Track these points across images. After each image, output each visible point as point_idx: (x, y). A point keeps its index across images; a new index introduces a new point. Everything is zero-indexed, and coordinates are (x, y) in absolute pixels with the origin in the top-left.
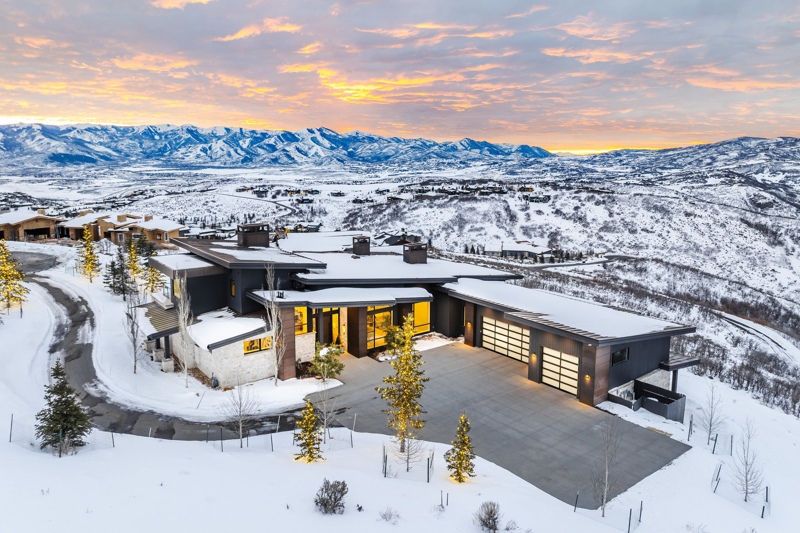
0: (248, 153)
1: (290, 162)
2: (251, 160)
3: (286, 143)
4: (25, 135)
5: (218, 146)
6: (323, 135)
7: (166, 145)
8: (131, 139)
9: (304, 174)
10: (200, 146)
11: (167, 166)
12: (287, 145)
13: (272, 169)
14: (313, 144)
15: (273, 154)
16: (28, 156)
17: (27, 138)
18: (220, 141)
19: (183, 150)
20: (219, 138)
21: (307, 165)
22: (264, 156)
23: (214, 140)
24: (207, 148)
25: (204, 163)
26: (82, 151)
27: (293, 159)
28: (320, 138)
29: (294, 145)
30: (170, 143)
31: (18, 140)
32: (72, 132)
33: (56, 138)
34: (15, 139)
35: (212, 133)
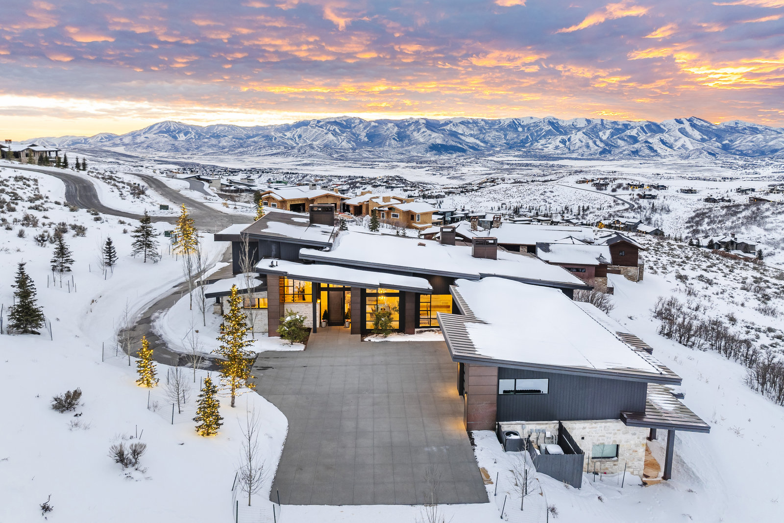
0: (607, 144)
1: (652, 154)
2: (610, 152)
3: (649, 134)
4: (413, 128)
5: (577, 138)
6: (693, 126)
7: (527, 136)
8: (497, 131)
9: (666, 168)
10: (560, 138)
11: (526, 156)
12: (650, 136)
13: (631, 162)
14: (681, 135)
15: (634, 146)
16: (414, 146)
17: (414, 130)
18: (581, 132)
19: (543, 141)
20: (579, 129)
21: (671, 158)
22: (624, 148)
23: (573, 132)
24: (567, 140)
25: (562, 154)
26: (456, 142)
27: (656, 151)
28: (689, 129)
29: (658, 136)
30: (532, 135)
31: (408, 133)
32: (449, 125)
33: (436, 130)
34: (406, 132)
35: (573, 125)
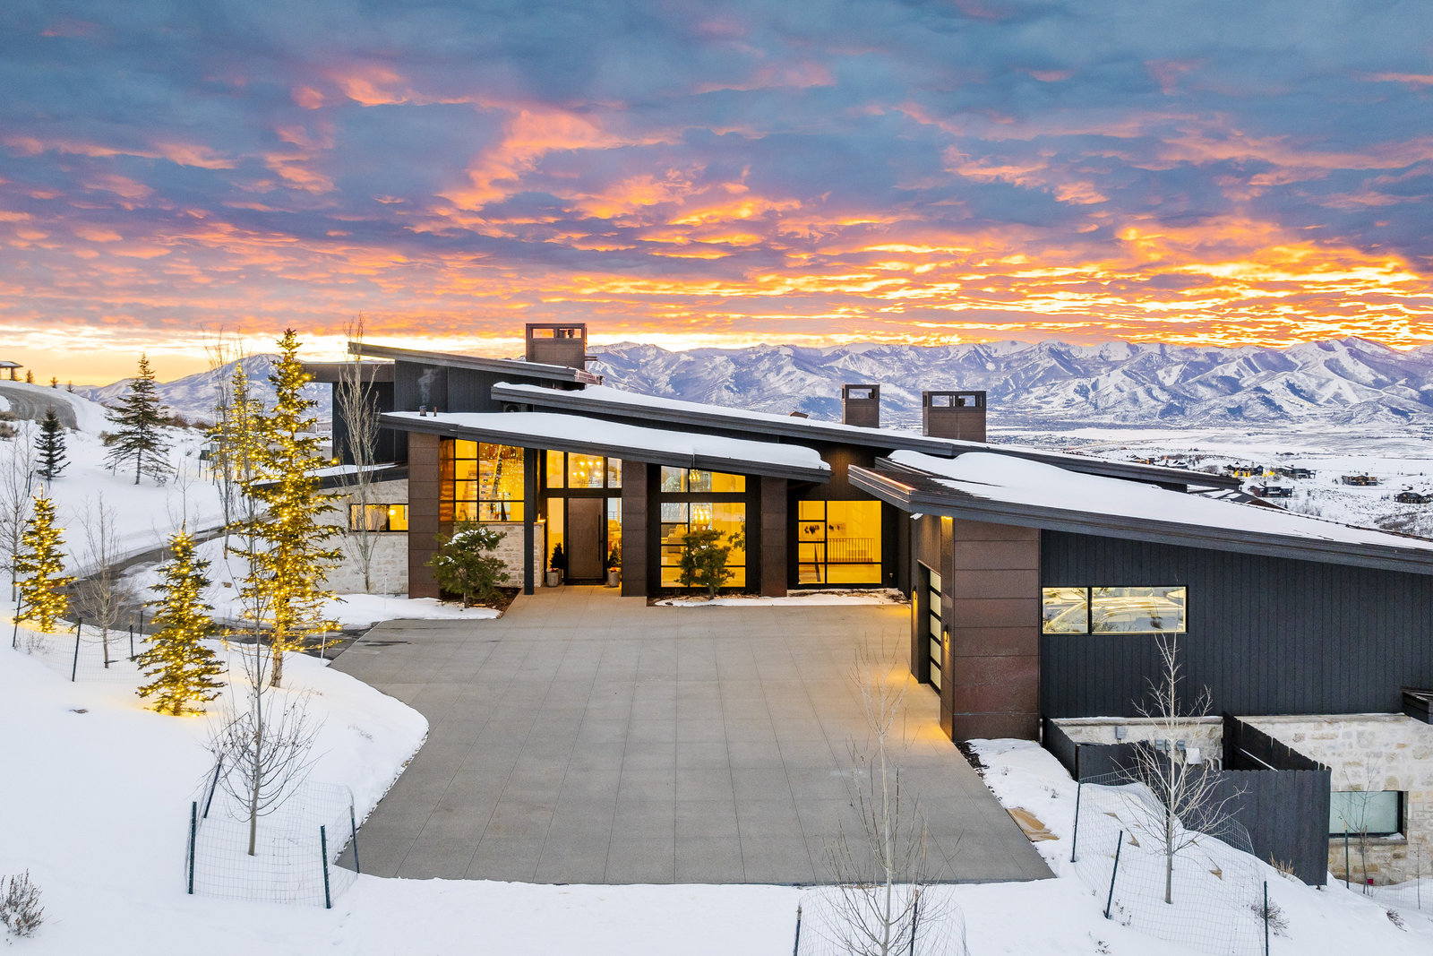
0: (1175, 395)
1: (1272, 415)
2: (1182, 411)
3: (1263, 374)
4: (767, 365)
5: (1111, 383)
6: (1356, 355)
7: (1006, 382)
8: (943, 371)
9: (1303, 442)
10: (1075, 383)
11: (1005, 422)
12: (1266, 378)
13: (1229, 430)
14: (1330, 374)
15: (1233, 397)
16: (769, 402)
17: (769, 370)
18: (1118, 372)
19: (1039, 391)
20: (1114, 365)
21: (1312, 423)
22: (1212, 403)
23: (1103, 371)
24: (1089, 387)
25: (1081, 416)
27: (1279, 408)
28: (1347, 361)
29: (1283, 377)
30: (1015, 377)
31: (757, 375)
32: (842, 359)
33: (815, 370)
34: (752, 373)
35: (1101, 356)
